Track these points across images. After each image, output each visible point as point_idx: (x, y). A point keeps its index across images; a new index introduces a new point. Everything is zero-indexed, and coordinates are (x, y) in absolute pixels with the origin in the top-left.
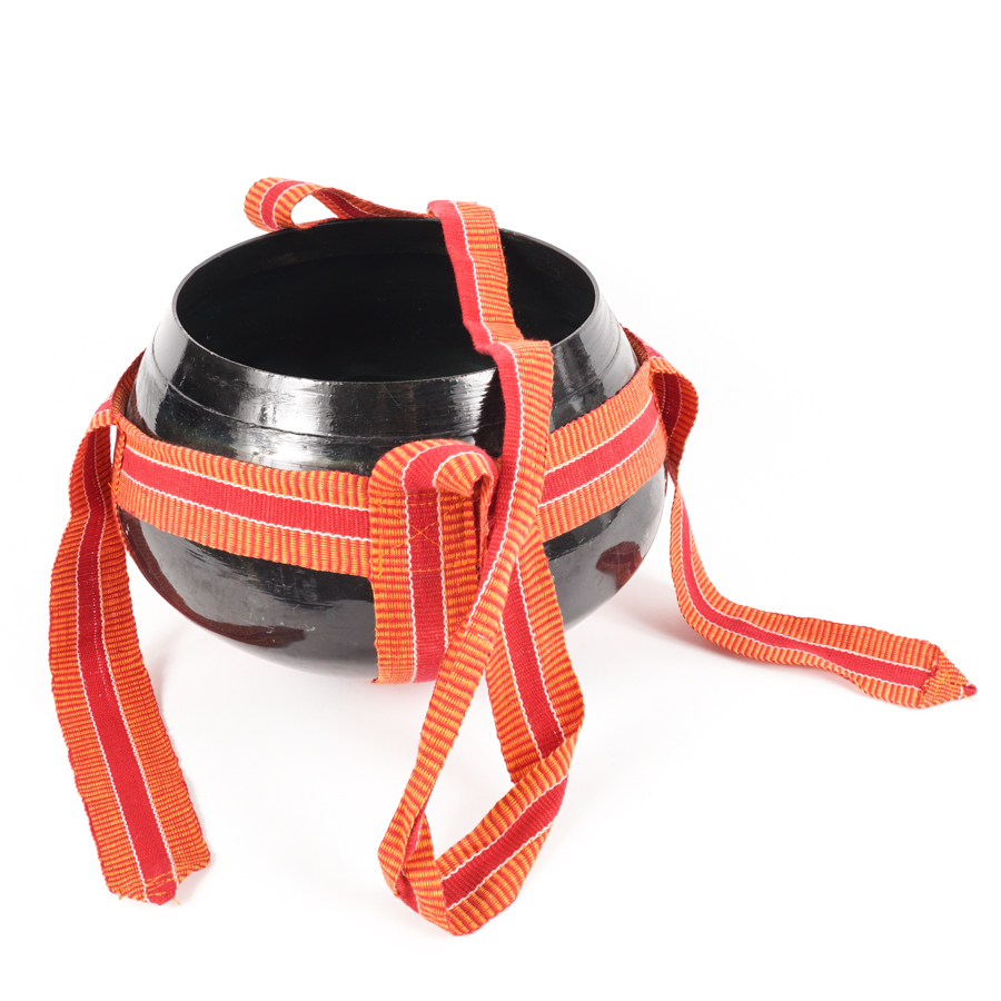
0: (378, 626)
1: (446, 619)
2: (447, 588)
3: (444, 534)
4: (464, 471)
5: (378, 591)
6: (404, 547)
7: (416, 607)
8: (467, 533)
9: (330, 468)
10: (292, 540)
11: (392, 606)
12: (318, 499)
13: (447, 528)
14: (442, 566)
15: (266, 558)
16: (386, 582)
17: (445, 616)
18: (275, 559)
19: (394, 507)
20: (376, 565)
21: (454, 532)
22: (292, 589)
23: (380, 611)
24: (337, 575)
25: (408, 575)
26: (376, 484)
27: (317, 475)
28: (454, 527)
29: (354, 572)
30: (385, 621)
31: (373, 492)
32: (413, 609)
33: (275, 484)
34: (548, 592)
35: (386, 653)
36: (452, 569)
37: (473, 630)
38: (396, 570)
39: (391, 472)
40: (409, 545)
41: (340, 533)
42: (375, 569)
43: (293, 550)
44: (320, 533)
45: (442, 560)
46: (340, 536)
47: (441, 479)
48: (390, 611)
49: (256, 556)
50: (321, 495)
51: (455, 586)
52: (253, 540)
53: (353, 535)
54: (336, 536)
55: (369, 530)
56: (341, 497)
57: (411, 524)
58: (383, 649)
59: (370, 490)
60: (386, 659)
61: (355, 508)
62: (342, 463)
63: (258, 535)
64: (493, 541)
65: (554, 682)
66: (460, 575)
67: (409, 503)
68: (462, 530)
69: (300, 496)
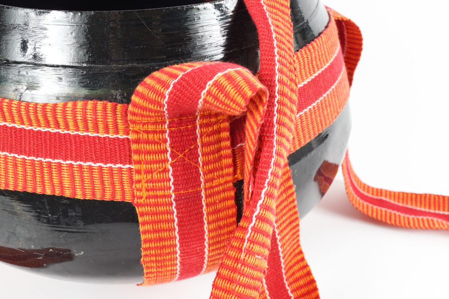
0: (144, 246)
1: (207, 233)
2: (207, 205)
3: (203, 155)
4: (237, 87)
5: (142, 214)
6: (166, 171)
7: (179, 226)
8: (224, 152)
9: (87, 98)
10: (55, 172)
11: (156, 227)
12: (78, 130)
13: (206, 150)
14: (202, 185)
15: (30, 190)
16: (150, 205)
17: (206, 231)
18: (39, 191)
19: (154, 132)
20: (140, 190)
21: (213, 153)
22: (58, 218)
23: (145, 232)
24: (102, 203)
25: (171, 196)
26: (136, 110)
27: (75, 106)
28: (212, 148)
29: (118, 198)
30: (150, 241)
31: (134, 118)
32: (176, 227)
33: (32, 117)
34: (290, 199)
35: (151, 267)
36: (212, 187)
37: (250, 252)
38: (159, 193)
39: (152, 96)
40: (171, 168)
41: (102, 162)
42: (138, 193)
43: (56, 181)
44: (82, 163)
45: (202, 180)
46: (102, 165)
47: (210, 99)
48: (155, 231)
49: (20, 189)
50: (81, 125)
51: (215, 203)
52: (16, 174)
53: (115, 163)
54: (98, 164)
55: (130, 156)
56: (101, 125)
57: (172, 147)
58: (149, 265)
59: (130, 117)
60: (151, 273)
61: (115, 136)
62: (99, 92)
63: (20, 169)
64: (263, 159)
65: (291, 272)
66: (219, 193)
67: (169, 127)
68: (219, 150)
69: (59, 128)
